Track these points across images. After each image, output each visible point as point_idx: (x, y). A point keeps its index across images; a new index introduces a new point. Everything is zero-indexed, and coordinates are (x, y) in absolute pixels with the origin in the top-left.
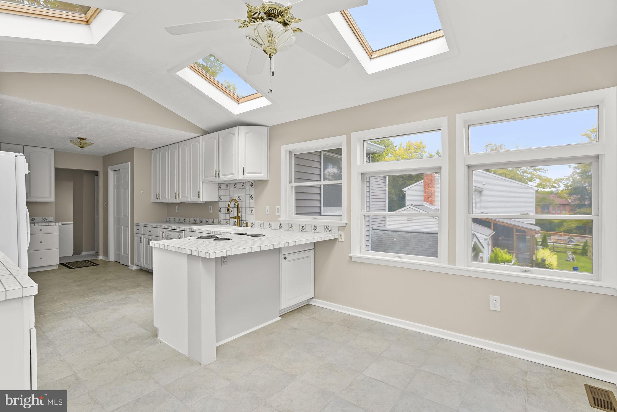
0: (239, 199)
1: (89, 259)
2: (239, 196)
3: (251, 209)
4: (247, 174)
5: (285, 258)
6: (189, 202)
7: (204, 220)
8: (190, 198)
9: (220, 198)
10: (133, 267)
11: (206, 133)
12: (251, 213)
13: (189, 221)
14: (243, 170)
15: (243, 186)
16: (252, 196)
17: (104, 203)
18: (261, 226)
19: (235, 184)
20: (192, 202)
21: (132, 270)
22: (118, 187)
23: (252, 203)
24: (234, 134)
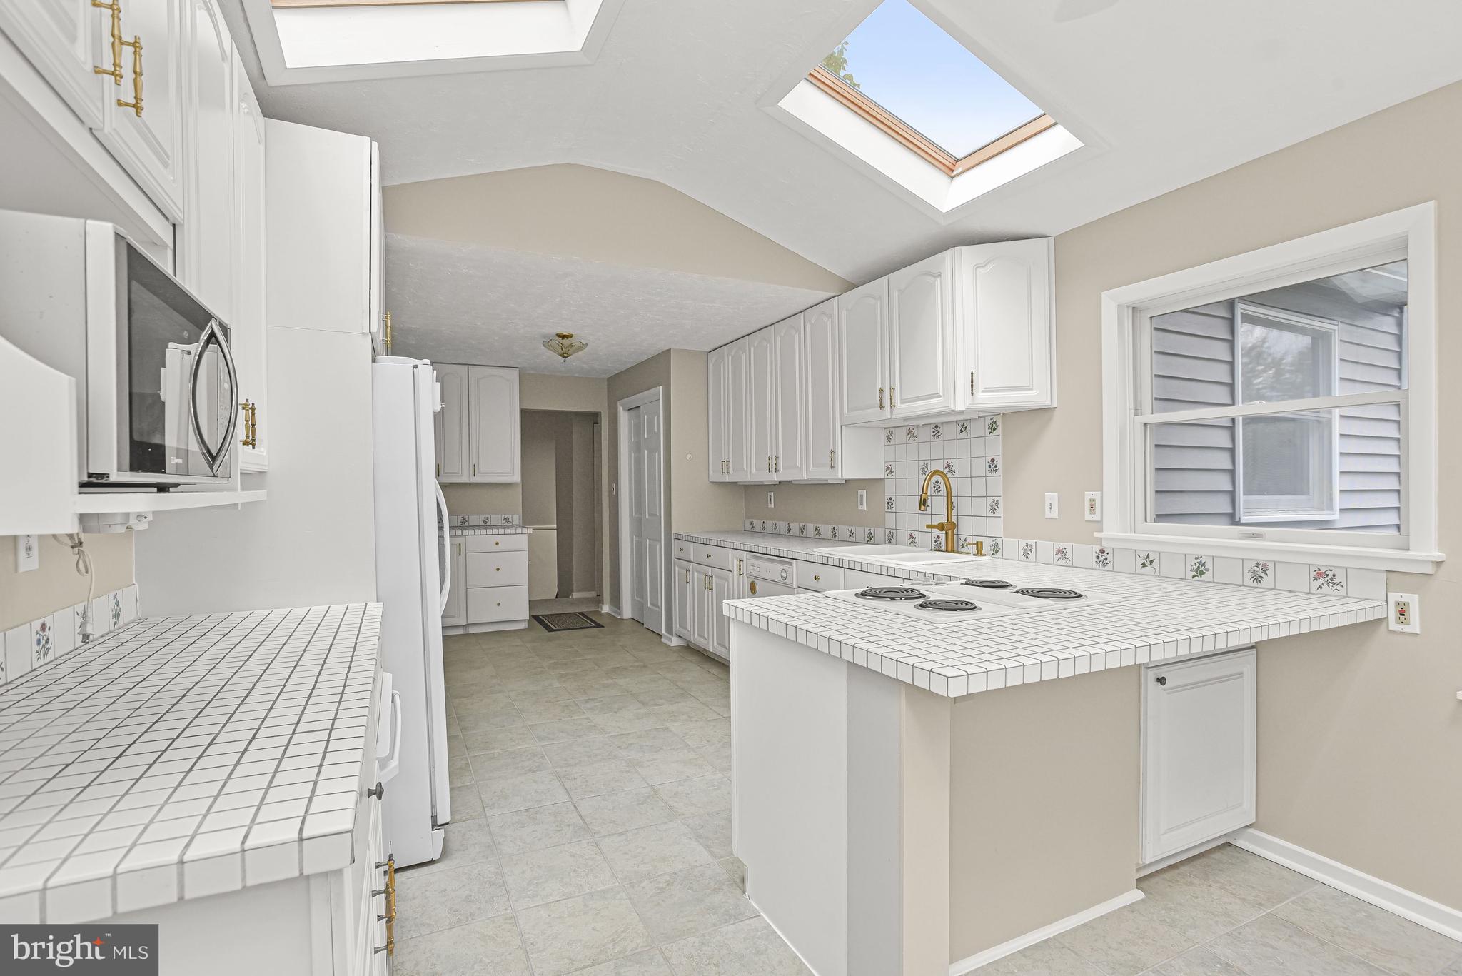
0: (951, 471)
1: (584, 609)
2: (950, 461)
3: (990, 500)
4: (983, 392)
5: (1158, 680)
6: (804, 480)
7: (842, 531)
8: (805, 470)
9: (888, 468)
10: (670, 640)
11: (852, 286)
12: (990, 514)
13: (802, 532)
14: (972, 382)
15: (961, 431)
16: (993, 460)
17: (610, 485)
18: (1026, 555)
19: (936, 427)
20: (812, 480)
21: (668, 647)
22: (637, 447)
23: (996, 485)
24: (940, 275)
